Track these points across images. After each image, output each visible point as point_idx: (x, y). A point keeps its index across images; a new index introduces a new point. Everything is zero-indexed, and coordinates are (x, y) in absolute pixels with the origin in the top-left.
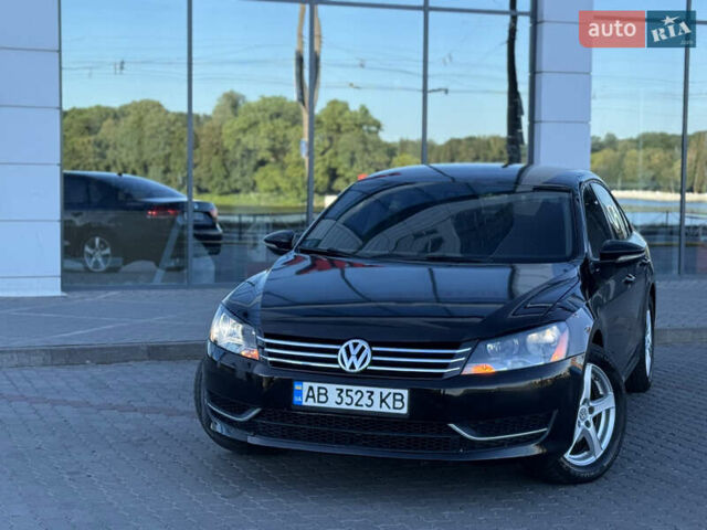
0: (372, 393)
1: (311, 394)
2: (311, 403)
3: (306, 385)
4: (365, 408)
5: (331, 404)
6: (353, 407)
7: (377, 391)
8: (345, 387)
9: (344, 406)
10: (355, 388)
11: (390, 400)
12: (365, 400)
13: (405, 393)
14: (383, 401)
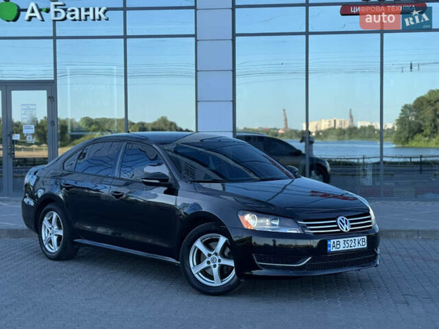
0: (355, 240)
1: (334, 245)
2: (334, 250)
4: (353, 248)
5: (341, 249)
6: (349, 248)
7: (357, 238)
8: (346, 239)
9: (346, 248)
10: (350, 239)
11: (361, 242)
12: (353, 244)
13: (365, 237)
14: (359, 243)
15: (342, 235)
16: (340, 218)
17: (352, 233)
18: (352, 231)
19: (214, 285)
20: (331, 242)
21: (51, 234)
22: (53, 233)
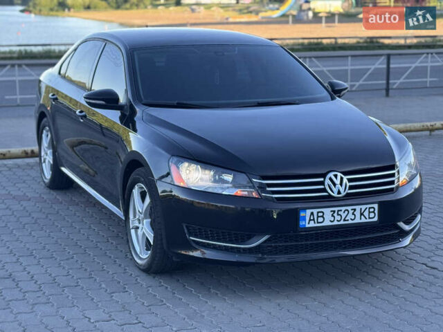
0: (355, 210)
1: (312, 218)
2: (312, 224)
3: (309, 212)
4: (350, 222)
5: (327, 223)
6: (342, 222)
7: (358, 208)
8: (336, 209)
9: (336, 223)
10: (343, 208)
11: (366, 214)
12: (351, 216)
13: (376, 206)
16: (331, 175)
18: (348, 195)
20: (307, 214)
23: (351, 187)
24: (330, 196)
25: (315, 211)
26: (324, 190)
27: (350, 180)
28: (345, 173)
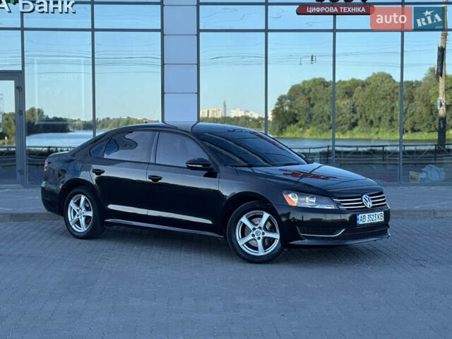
0: (376, 215)
1: (361, 219)
2: (361, 223)
4: (375, 221)
5: (366, 222)
6: (372, 222)
7: (377, 213)
8: (369, 214)
9: (370, 222)
10: (372, 214)
11: (380, 217)
12: (374, 218)
13: (383, 213)
14: (378, 217)
15: (366, 210)
16: (364, 196)
17: (373, 209)
18: (373, 207)
19: (258, 255)
20: (359, 217)
21: (78, 216)
22: (81, 214)
23: (373, 203)
24: (366, 208)
25: (362, 215)
26: (363, 204)
27: (372, 199)
28: (370, 196)
